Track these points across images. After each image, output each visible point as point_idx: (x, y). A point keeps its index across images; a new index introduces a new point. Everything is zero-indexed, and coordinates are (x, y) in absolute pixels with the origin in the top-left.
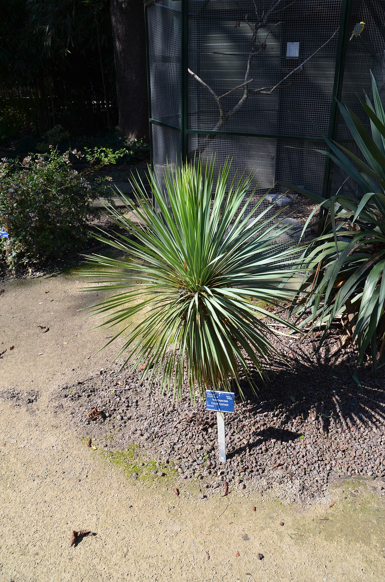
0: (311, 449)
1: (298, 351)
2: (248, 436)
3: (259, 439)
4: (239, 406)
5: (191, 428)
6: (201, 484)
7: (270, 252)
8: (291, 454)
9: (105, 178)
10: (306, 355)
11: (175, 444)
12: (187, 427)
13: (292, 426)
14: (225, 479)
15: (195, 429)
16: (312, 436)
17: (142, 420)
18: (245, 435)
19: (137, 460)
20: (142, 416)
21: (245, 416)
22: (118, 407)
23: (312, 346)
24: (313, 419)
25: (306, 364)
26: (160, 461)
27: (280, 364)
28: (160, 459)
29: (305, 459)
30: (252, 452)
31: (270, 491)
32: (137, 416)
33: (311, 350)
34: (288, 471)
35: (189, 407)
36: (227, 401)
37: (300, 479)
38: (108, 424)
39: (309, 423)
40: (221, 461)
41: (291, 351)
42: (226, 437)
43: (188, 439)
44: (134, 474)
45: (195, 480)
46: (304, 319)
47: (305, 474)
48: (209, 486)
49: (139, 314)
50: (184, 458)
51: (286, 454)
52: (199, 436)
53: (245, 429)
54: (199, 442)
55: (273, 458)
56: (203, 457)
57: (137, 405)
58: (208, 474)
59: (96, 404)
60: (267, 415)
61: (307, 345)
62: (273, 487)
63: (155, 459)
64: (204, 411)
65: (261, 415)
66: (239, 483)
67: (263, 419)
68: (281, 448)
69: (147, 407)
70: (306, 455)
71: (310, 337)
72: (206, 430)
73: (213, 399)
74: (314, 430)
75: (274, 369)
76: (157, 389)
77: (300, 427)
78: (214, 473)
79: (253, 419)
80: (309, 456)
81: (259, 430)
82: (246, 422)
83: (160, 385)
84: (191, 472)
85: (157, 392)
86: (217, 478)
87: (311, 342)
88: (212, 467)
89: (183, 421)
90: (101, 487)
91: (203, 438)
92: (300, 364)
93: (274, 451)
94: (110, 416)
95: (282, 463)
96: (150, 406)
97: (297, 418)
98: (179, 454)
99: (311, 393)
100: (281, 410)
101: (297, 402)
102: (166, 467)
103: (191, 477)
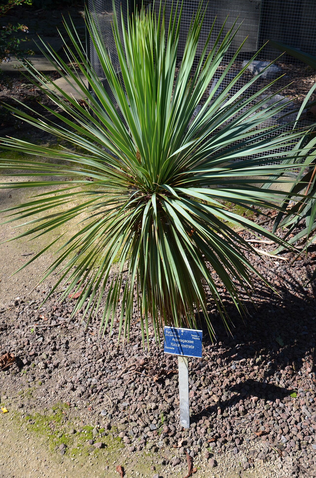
0: (308, 413)
1: (286, 276)
2: (220, 391)
3: (235, 396)
4: (207, 349)
5: (142, 379)
6: (155, 459)
7: (258, 139)
8: (279, 418)
9: (18, 26)
10: (297, 283)
11: (119, 402)
12: (136, 377)
13: (280, 378)
14: (188, 452)
15: (148, 380)
16: (308, 394)
17: (74, 368)
18: (215, 389)
19: (66, 426)
20: (74, 363)
21: (215, 363)
22: (40, 350)
23: (306, 271)
24: (309, 370)
25: (297, 294)
26: (98, 426)
27: (262, 294)
28: (99, 423)
29: (299, 426)
30: (225, 414)
31: (251, 472)
32: (67, 362)
33: (304, 277)
34: (276, 443)
35: (139, 349)
36: (192, 342)
37: (293, 455)
38: (25, 375)
39: (304, 376)
40: (182, 425)
41: (276, 277)
42: (189, 392)
43: (138, 395)
44: (61, 446)
45: (147, 453)
46: (295, 234)
47: (300, 449)
48: (167, 462)
49: (70, 224)
50: (132, 421)
51: (272, 418)
52: (152, 391)
53: (215, 381)
54: (153, 398)
55: (254, 424)
56: (157, 420)
57: (67, 348)
58: (165, 445)
59: (9, 348)
60: (244, 362)
61: (299, 270)
62: (256, 465)
63: (92, 424)
64: (159, 355)
65: (237, 362)
66: (208, 459)
67: (240, 368)
68: (265, 409)
69: (81, 351)
70: (300, 420)
71: (302, 259)
72: (161, 381)
73: (173, 339)
74: (311, 386)
75: (254, 301)
76: (95, 325)
77: (291, 380)
78: (174, 443)
79: (226, 368)
80: (305, 423)
81: (234, 384)
82: (216, 372)
83: (99, 320)
84: (142, 442)
85: (95, 329)
86: (177, 451)
87: (305, 265)
88: (170, 434)
89: (130, 369)
90: (13, 468)
91: (159, 393)
92: (289, 295)
93: (256, 412)
94: (29, 363)
95: (267, 430)
96: (85, 348)
97: (286, 368)
98: (125, 416)
99: (305, 335)
100: (263, 356)
101: (286, 347)
102: (106, 435)
103: (141, 449)
